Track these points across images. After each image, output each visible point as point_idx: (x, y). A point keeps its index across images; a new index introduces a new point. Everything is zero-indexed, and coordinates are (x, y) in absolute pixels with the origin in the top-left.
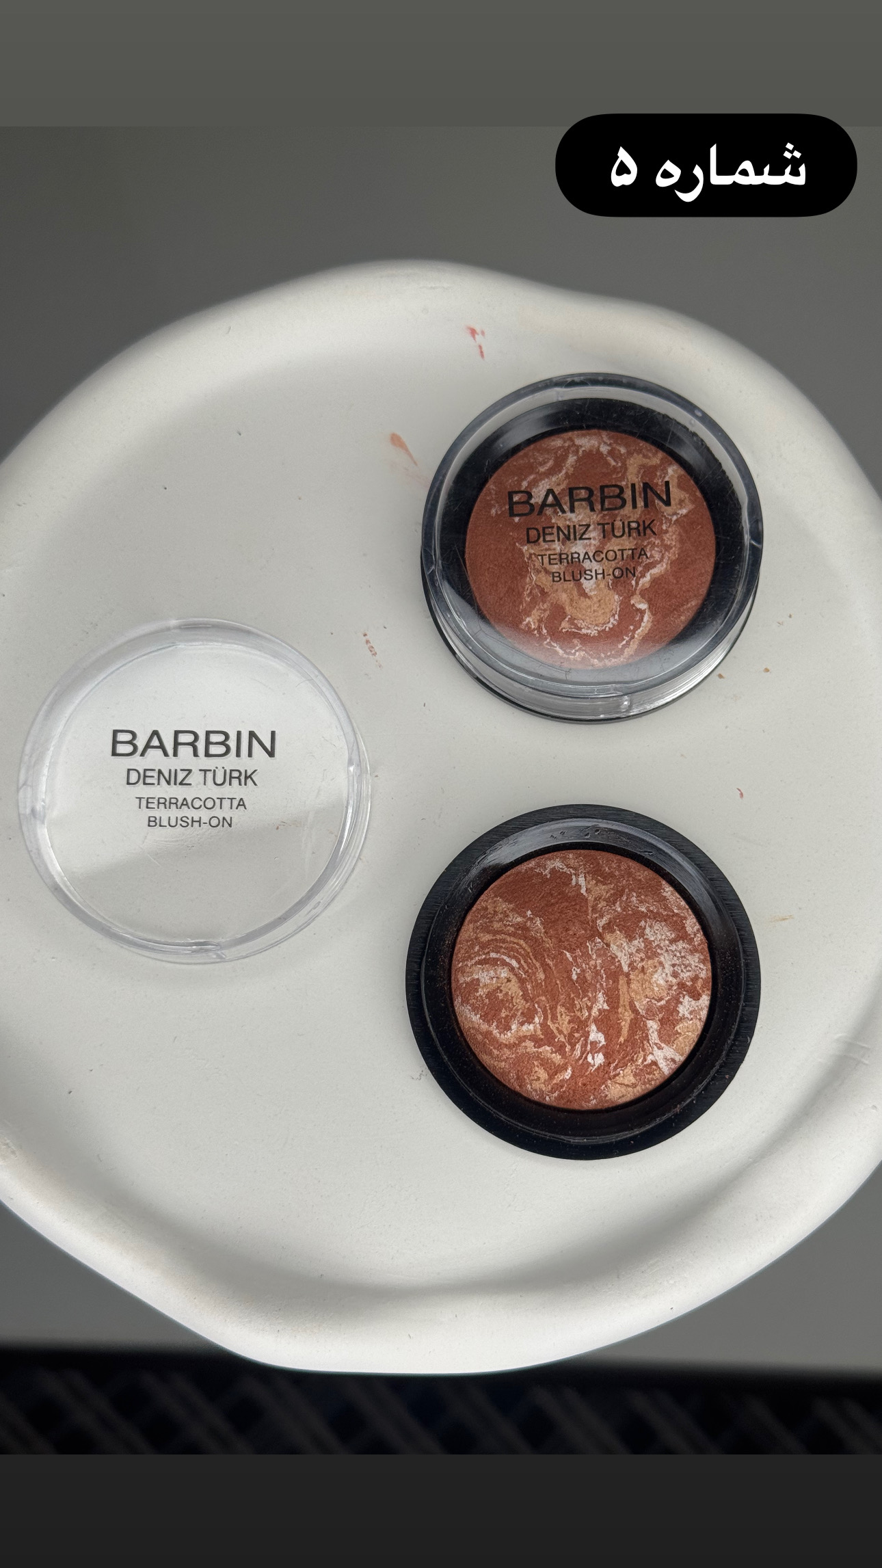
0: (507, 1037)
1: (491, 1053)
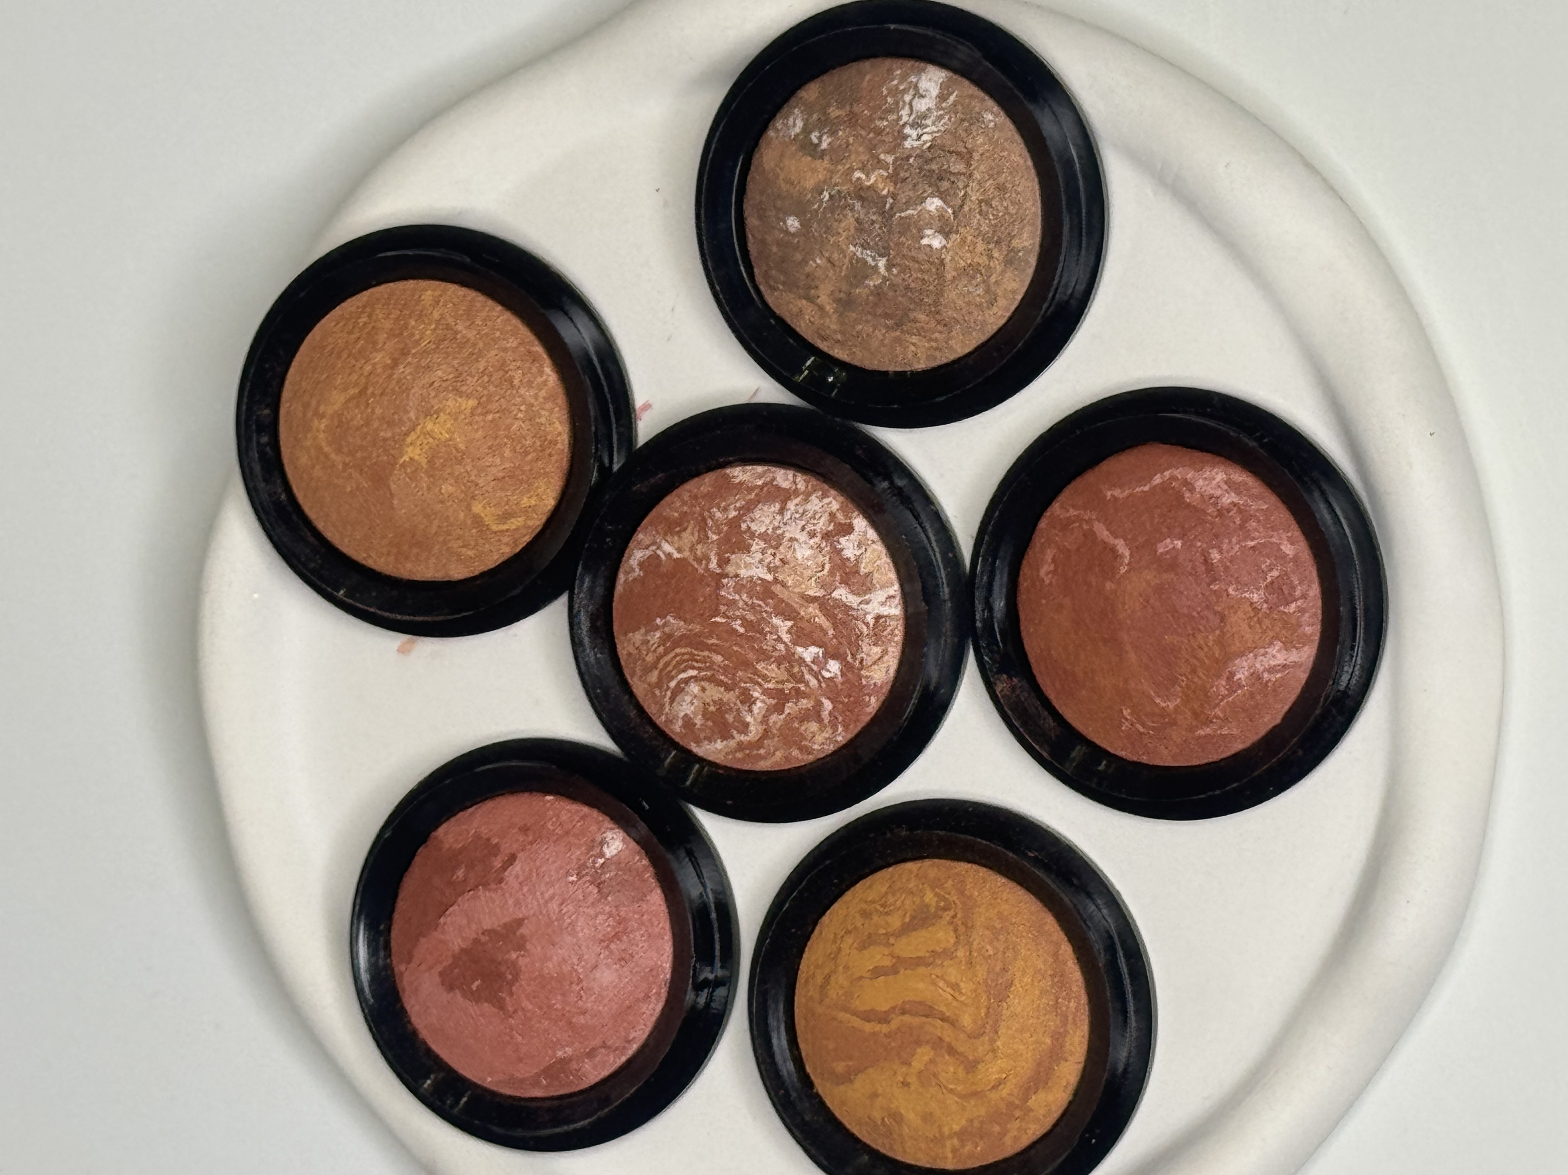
0: (755, 731)
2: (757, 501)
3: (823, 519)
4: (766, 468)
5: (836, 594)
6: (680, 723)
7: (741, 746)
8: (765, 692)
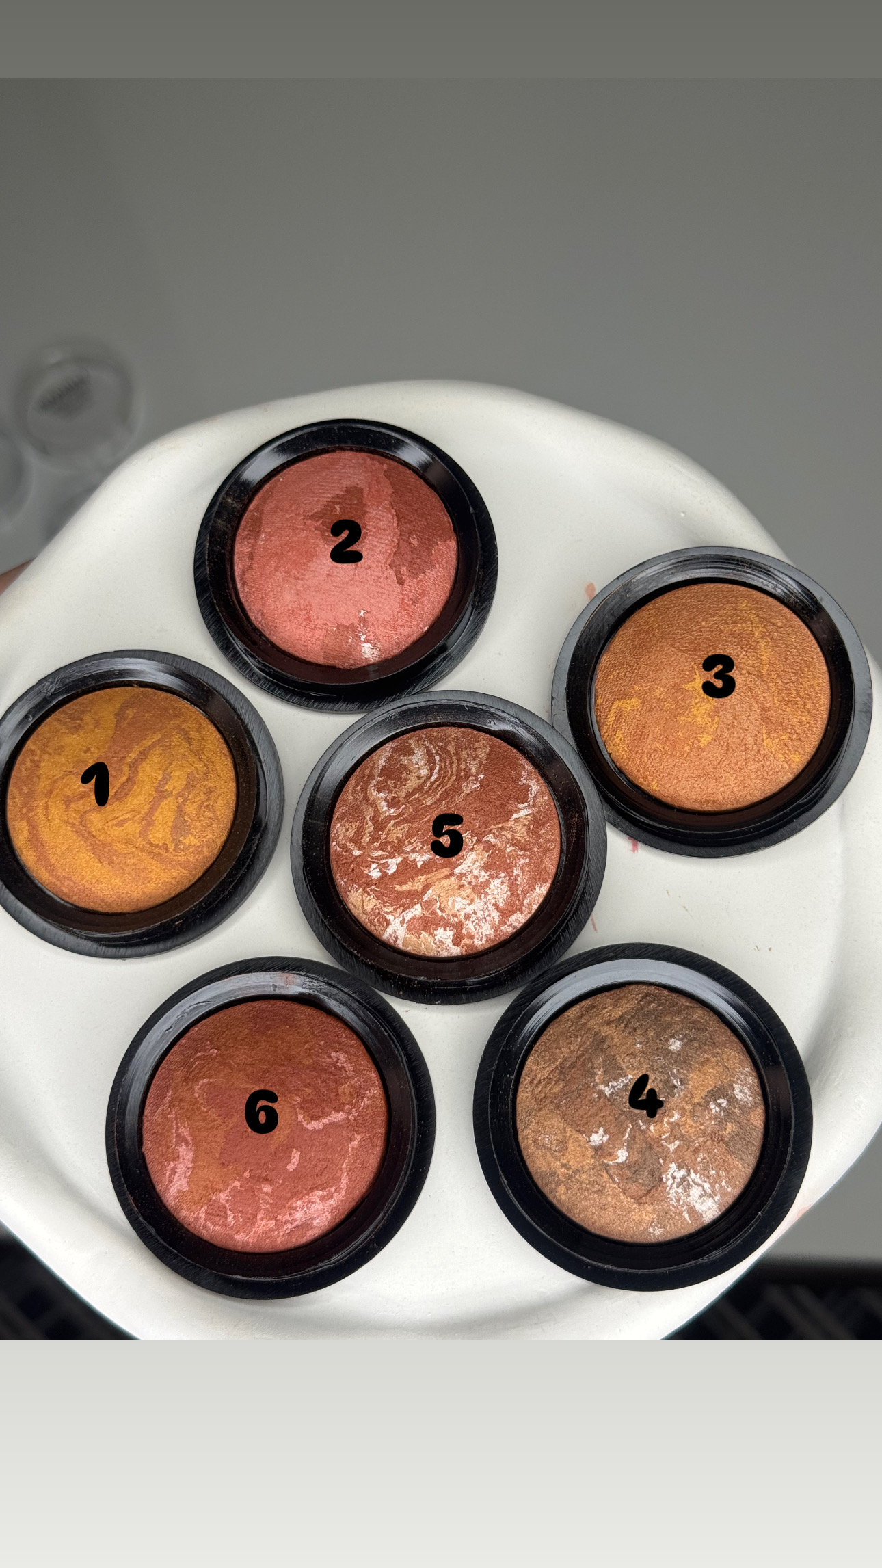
0: (373, 793)
1: (357, 785)
2: (513, 893)
3: (473, 928)
4: (533, 911)
5: (418, 907)
6: (413, 746)
7: (371, 776)
8: (390, 818)
